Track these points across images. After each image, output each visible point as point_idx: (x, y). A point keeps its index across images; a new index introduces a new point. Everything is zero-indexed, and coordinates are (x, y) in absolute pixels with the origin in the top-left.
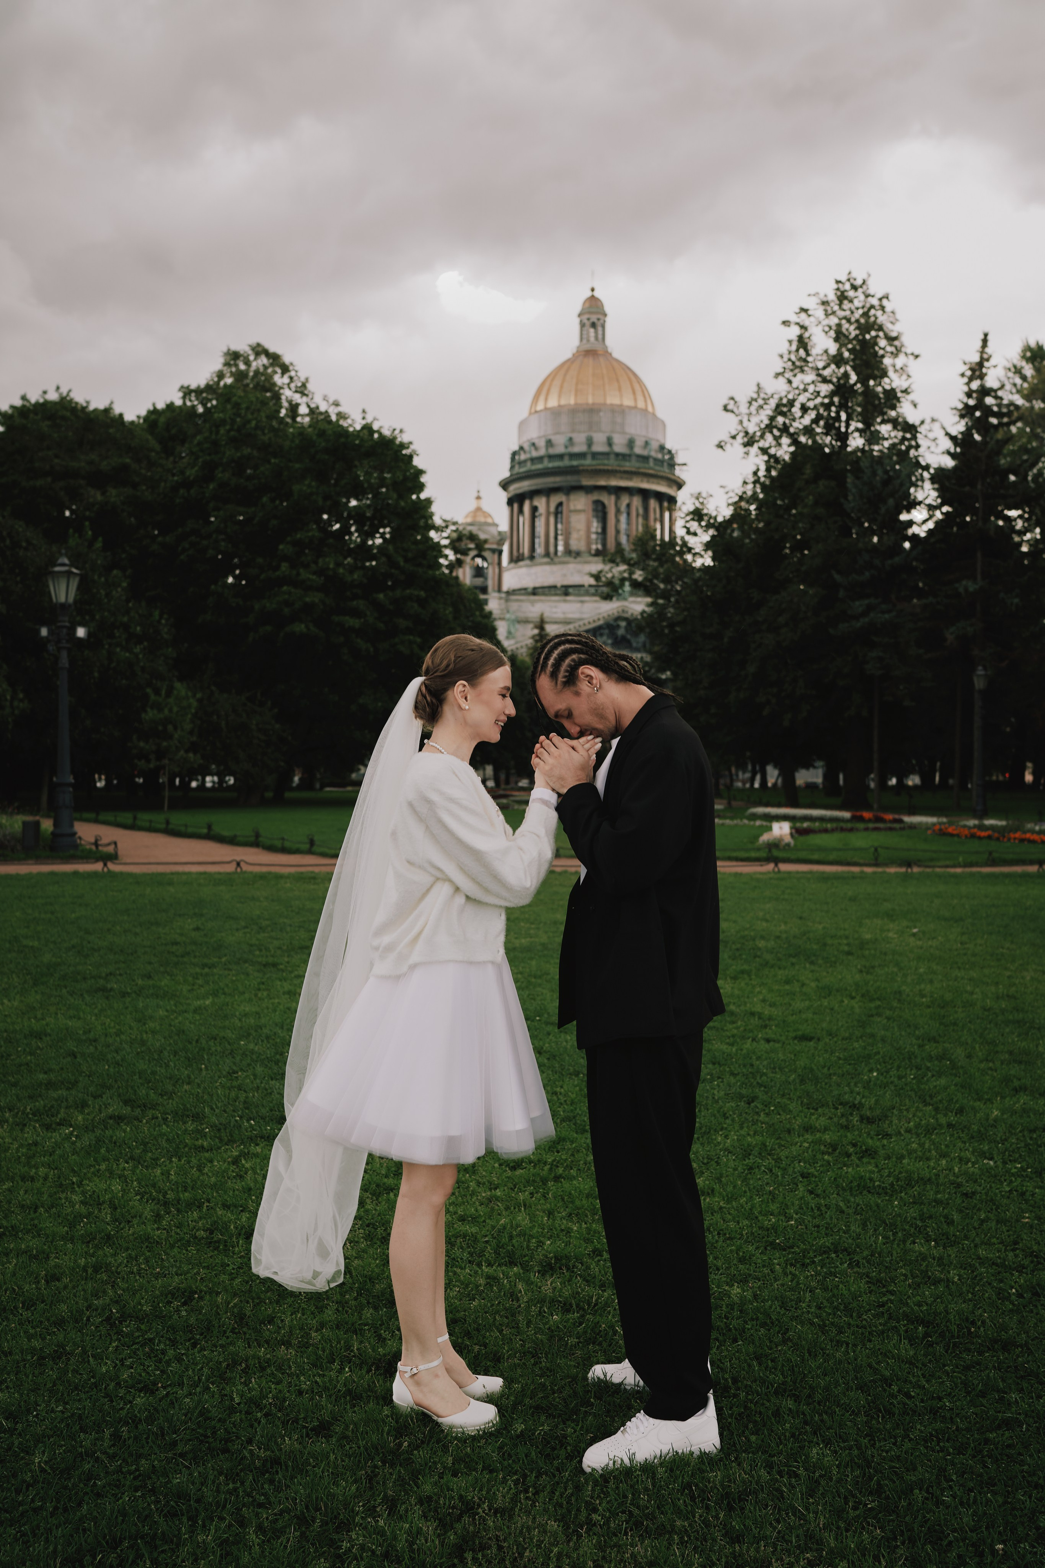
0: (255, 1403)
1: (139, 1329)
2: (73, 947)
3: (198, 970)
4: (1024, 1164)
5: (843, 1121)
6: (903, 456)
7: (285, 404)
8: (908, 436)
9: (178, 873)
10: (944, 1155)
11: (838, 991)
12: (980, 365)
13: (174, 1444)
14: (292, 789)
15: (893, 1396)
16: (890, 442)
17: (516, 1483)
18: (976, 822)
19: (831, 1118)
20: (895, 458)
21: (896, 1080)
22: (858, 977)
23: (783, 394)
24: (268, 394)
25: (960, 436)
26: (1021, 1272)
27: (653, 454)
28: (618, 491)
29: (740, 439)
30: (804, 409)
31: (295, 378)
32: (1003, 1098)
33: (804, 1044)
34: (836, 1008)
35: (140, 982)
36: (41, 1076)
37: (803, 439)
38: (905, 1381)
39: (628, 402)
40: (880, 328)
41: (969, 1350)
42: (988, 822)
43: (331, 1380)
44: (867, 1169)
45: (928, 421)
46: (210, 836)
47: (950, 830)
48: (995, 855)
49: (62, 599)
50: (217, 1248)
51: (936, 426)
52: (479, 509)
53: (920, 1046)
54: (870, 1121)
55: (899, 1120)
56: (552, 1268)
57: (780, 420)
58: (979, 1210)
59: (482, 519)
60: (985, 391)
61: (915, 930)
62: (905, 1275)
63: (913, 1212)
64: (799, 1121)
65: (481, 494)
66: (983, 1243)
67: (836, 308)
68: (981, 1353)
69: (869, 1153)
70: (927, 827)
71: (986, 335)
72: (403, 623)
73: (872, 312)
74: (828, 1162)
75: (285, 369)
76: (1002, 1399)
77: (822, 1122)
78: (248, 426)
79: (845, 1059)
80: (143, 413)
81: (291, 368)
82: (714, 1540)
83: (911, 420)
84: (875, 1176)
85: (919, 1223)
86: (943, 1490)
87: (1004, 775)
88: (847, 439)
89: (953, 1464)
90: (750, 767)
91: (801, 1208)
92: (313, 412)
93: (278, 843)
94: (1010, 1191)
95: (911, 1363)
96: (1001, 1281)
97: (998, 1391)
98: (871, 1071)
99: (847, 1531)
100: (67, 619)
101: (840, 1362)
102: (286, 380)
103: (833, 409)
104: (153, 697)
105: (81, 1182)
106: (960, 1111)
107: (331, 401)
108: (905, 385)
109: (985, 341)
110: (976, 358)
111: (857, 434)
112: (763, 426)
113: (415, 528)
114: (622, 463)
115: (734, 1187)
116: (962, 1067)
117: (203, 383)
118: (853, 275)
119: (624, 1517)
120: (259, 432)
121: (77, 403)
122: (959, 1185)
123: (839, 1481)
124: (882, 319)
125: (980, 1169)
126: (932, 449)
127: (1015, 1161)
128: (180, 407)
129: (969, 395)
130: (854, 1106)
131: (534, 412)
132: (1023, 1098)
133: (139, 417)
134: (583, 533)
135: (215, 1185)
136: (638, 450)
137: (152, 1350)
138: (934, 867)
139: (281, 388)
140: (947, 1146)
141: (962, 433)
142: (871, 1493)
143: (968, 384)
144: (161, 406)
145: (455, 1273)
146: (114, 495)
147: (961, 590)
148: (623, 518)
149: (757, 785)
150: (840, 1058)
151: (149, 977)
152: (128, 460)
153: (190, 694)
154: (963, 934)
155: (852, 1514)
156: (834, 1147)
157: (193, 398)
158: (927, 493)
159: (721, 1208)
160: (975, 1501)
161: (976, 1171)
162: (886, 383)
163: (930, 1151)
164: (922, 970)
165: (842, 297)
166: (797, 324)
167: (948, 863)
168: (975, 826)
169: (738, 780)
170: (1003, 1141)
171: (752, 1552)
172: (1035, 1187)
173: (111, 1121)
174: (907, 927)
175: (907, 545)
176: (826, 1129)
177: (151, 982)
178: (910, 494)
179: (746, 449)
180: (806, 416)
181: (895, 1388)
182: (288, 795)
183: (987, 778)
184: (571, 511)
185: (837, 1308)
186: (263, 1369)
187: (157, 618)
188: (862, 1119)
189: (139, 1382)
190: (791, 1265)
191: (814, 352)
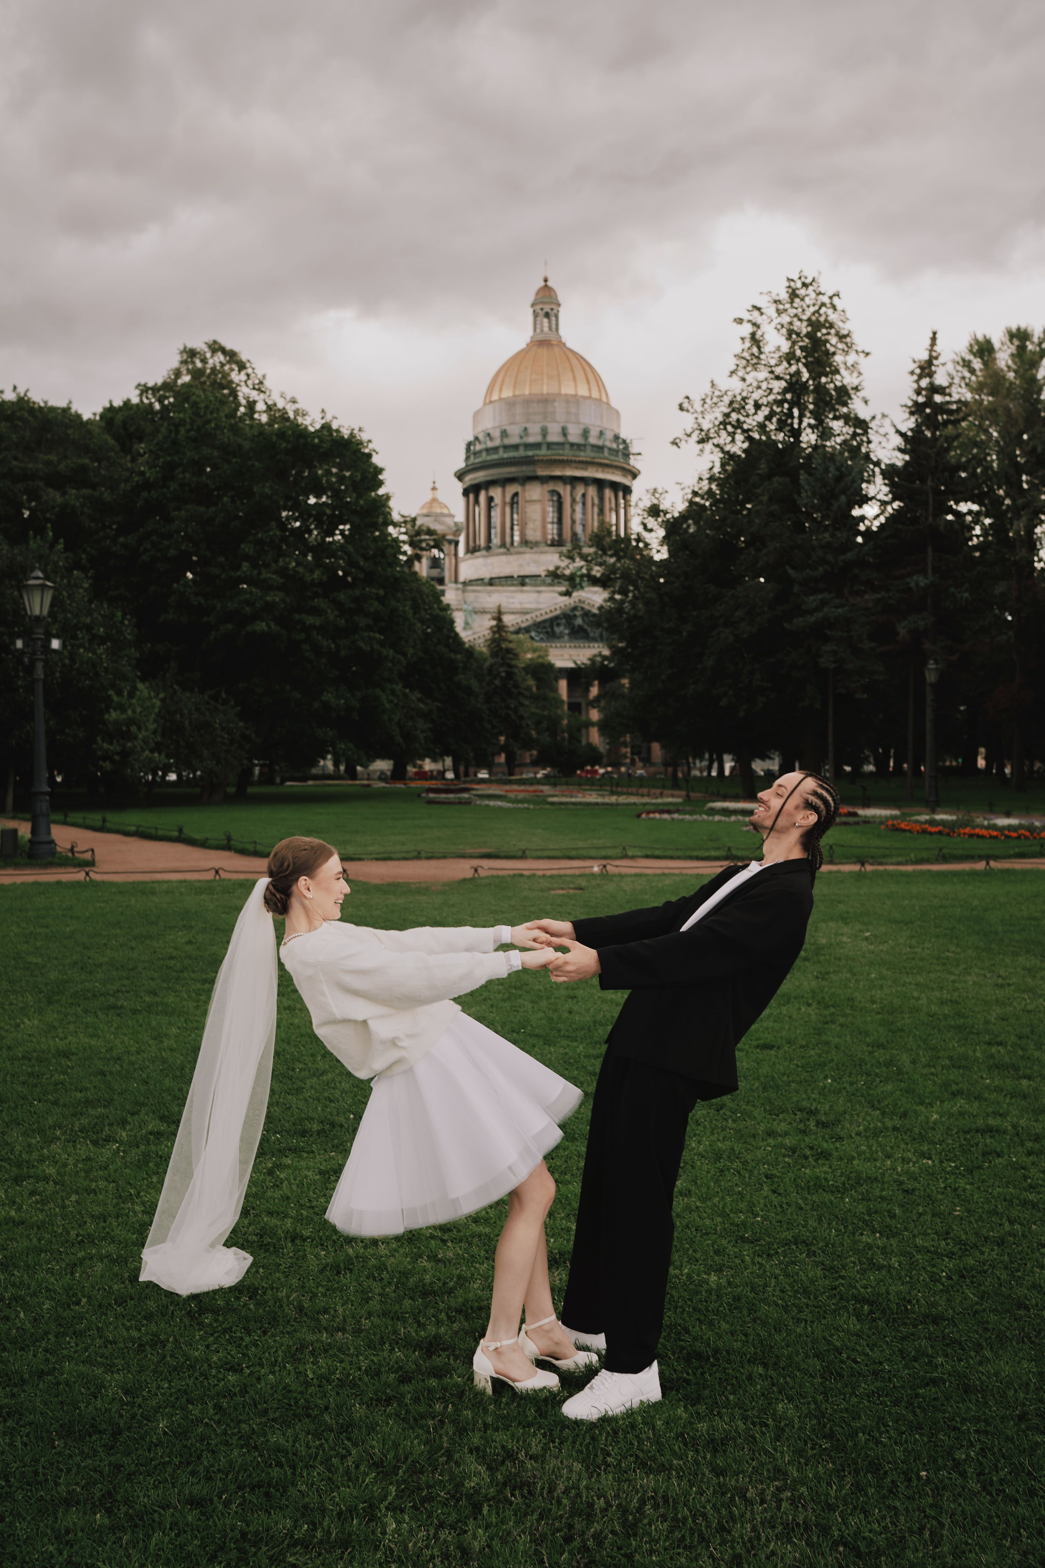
0: (324, 1378)
1: (216, 1320)
2: (76, 963)
3: (199, 986)
4: (958, 1163)
5: (801, 1126)
6: (855, 451)
7: (243, 402)
8: (859, 431)
9: (159, 882)
10: (888, 1157)
11: (795, 998)
12: (930, 362)
13: (266, 1411)
14: (252, 784)
15: (842, 1362)
16: (842, 438)
17: (544, 1436)
18: (927, 817)
19: (790, 1124)
20: (846, 454)
21: (848, 1086)
22: (814, 983)
23: (737, 392)
24: (226, 391)
25: (910, 434)
26: (950, 1258)
27: (608, 444)
28: (574, 481)
29: (695, 437)
30: (757, 406)
31: (253, 375)
32: (942, 1102)
33: (765, 1052)
34: (794, 1016)
35: (147, 999)
36: (79, 1095)
37: (756, 436)
38: (853, 1350)
39: (583, 391)
40: (831, 326)
41: (906, 1324)
42: (939, 817)
43: (385, 1359)
44: (822, 1170)
45: (879, 417)
46: (182, 839)
47: (903, 826)
48: (945, 851)
49: (37, 612)
50: (267, 1250)
51: (887, 422)
52: (434, 500)
53: (870, 1053)
54: (824, 1125)
55: (851, 1124)
56: (556, 1262)
57: (734, 416)
58: (918, 1205)
59: (438, 511)
60: (934, 389)
61: (867, 934)
62: (854, 1263)
63: (861, 1208)
64: (762, 1127)
65: (437, 485)
66: (920, 1233)
67: (788, 306)
68: (915, 1326)
69: (824, 1155)
70: (883, 821)
71: (935, 333)
72: (363, 621)
73: (823, 310)
74: (789, 1164)
75: (242, 366)
76: (930, 1362)
77: (783, 1127)
78: (207, 427)
79: (803, 1067)
80: (99, 410)
81: (248, 365)
82: (703, 1474)
83: (862, 416)
84: (829, 1176)
85: (867, 1218)
86: (881, 1434)
87: (956, 760)
88: (800, 435)
89: (890, 1413)
90: (707, 756)
91: (766, 1206)
92: (270, 408)
93: (251, 847)
94: (945, 1188)
95: (858, 1335)
96: (934, 1266)
97: (928, 1356)
98: (826, 1078)
99: (806, 1465)
100: (41, 631)
101: (800, 1335)
102: (243, 376)
103: (786, 406)
104: (115, 698)
105: (139, 1193)
106: (904, 1115)
107: (288, 398)
108: (856, 382)
109: (934, 339)
110: (925, 356)
111: (809, 431)
112: (717, 423)
113: (375, 526)
114: (578, 453)
115: (708, 1188)
116: (907, 1073)
117: (160, 382)
118: (805, 273)
119: (632, 1459)
120: (218, 432)
121: (34, 403)
122: (901, 1183)
123: (800, 1428)
124: (833, 317)
125: (919, 1168)
126: (884, 444)
127: (950, 1160)
128: (137, 405)
129: (918, 392)
130: (811, 1111)
131: (488, 402)
132: (961, 1102)
133: (95, 414)
134: (538, 523)
135: (256, 1194)
136: (593, 440)
137: (231, 1337)
138: (886, 864)
139: (238, 385)
140: (892, 1148)
141: (911, 430)
142: (825, 1437)
143: (917, 381)
144: (117, 403)
145: (475, 1268)
146: (74, 496)
147: (912, 585)
148: (579, 508)
149: (714, 773)
150: (797, 1066)
151: (155, 994)
152: (87, 461)
153: (153, 694)
154: (913, 937)
155: (810, 1452)
156: (793, 1150)
157: (150, 396)
158: (878, 488)
159: (697, 1207)
160: (906, 1442)
161: (917, 1170)
162: (838, 380)
163: (877, 1152)
164: (873, 976)
165: (793, 295)
166: (749, 321)
167: (900, 859)
168: (926, 822)
169: (695, 768)
170: (941, 1142)
171: (733, 1483)
172: (966, 1184)
173: (152, 1137)
174: (860, 931)
175: (859, 539)
176: (786, 1134)
177: (158, 999)
178: (861, 489)
179: (701, 446)
180: (759, 412)
181: (844, 1355)
182: (250, 790)
183: (941, 764)
184: (527, 501)
185: (797, 1292)
186: (326, 1351)
187: (120, 618)
188: (818, 1123)
189: (227, 1363)
190: (759, 1256)
191: (767, 349)
